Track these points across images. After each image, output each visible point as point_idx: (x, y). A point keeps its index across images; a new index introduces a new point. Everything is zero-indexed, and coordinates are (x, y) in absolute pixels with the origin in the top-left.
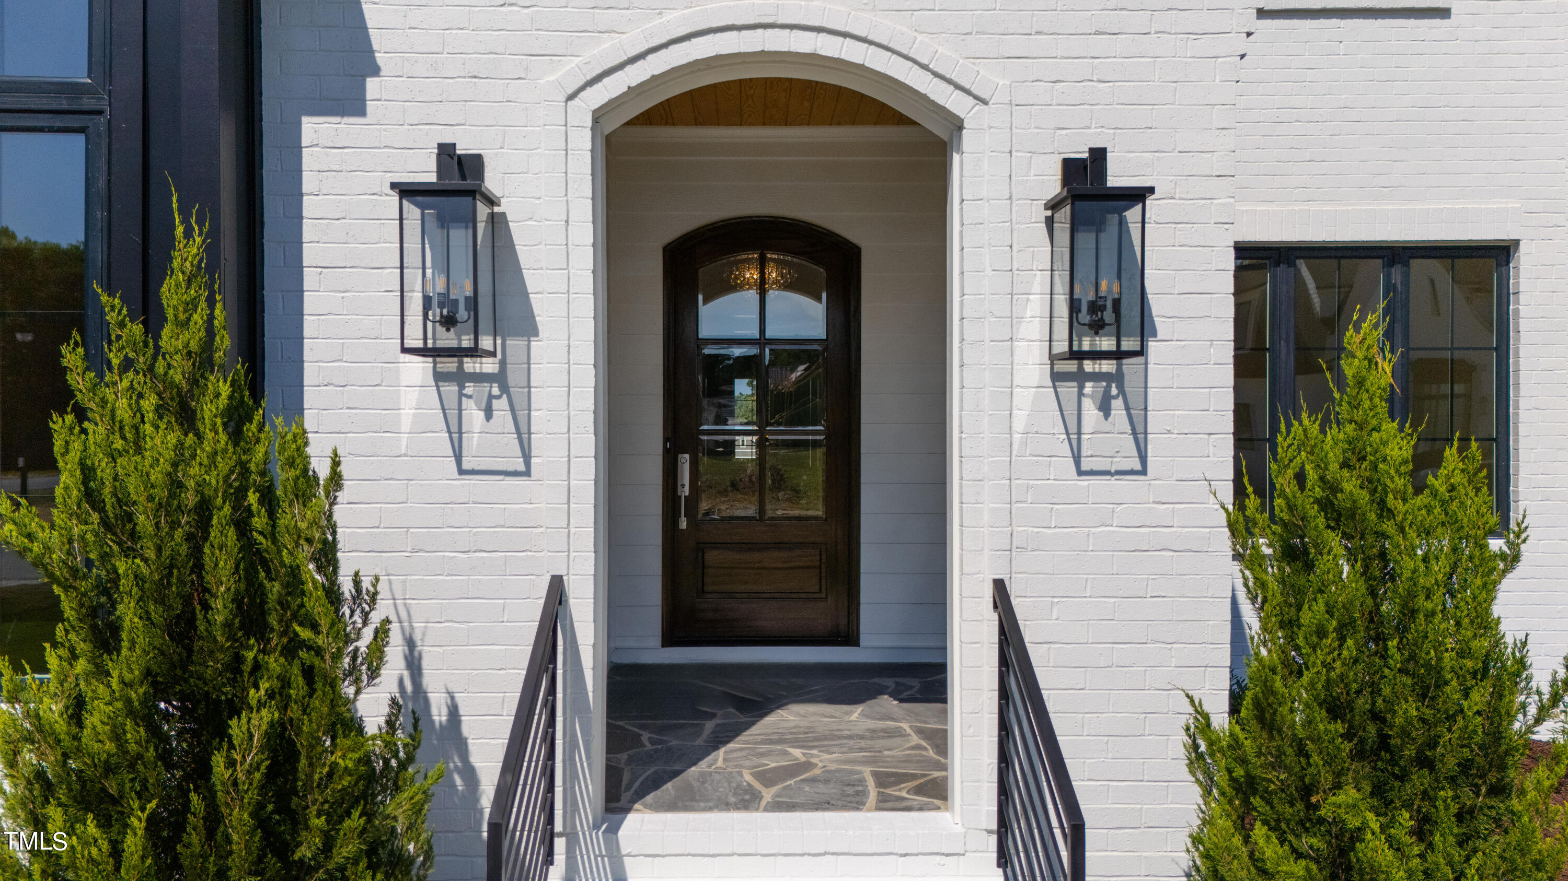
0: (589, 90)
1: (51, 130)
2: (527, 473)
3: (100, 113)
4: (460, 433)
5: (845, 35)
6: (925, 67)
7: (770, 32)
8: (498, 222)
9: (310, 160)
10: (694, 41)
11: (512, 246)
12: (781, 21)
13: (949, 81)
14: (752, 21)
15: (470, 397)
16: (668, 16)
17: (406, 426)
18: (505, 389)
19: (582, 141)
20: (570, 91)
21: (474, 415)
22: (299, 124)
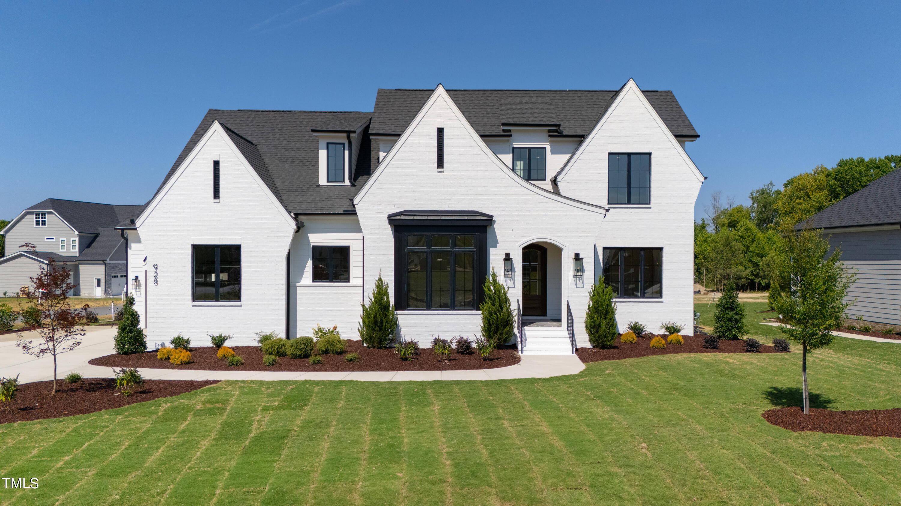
0: (522, 245)
2: (514, 288)
4: (507, 283)
5: (550, 239)
7: (542, 239)
8: (512, 261)
11: (513, 264)
13: (560, 243)
15: (508, 279)
18: (512, 278)
19: (521, 251)
20: (519, 246)
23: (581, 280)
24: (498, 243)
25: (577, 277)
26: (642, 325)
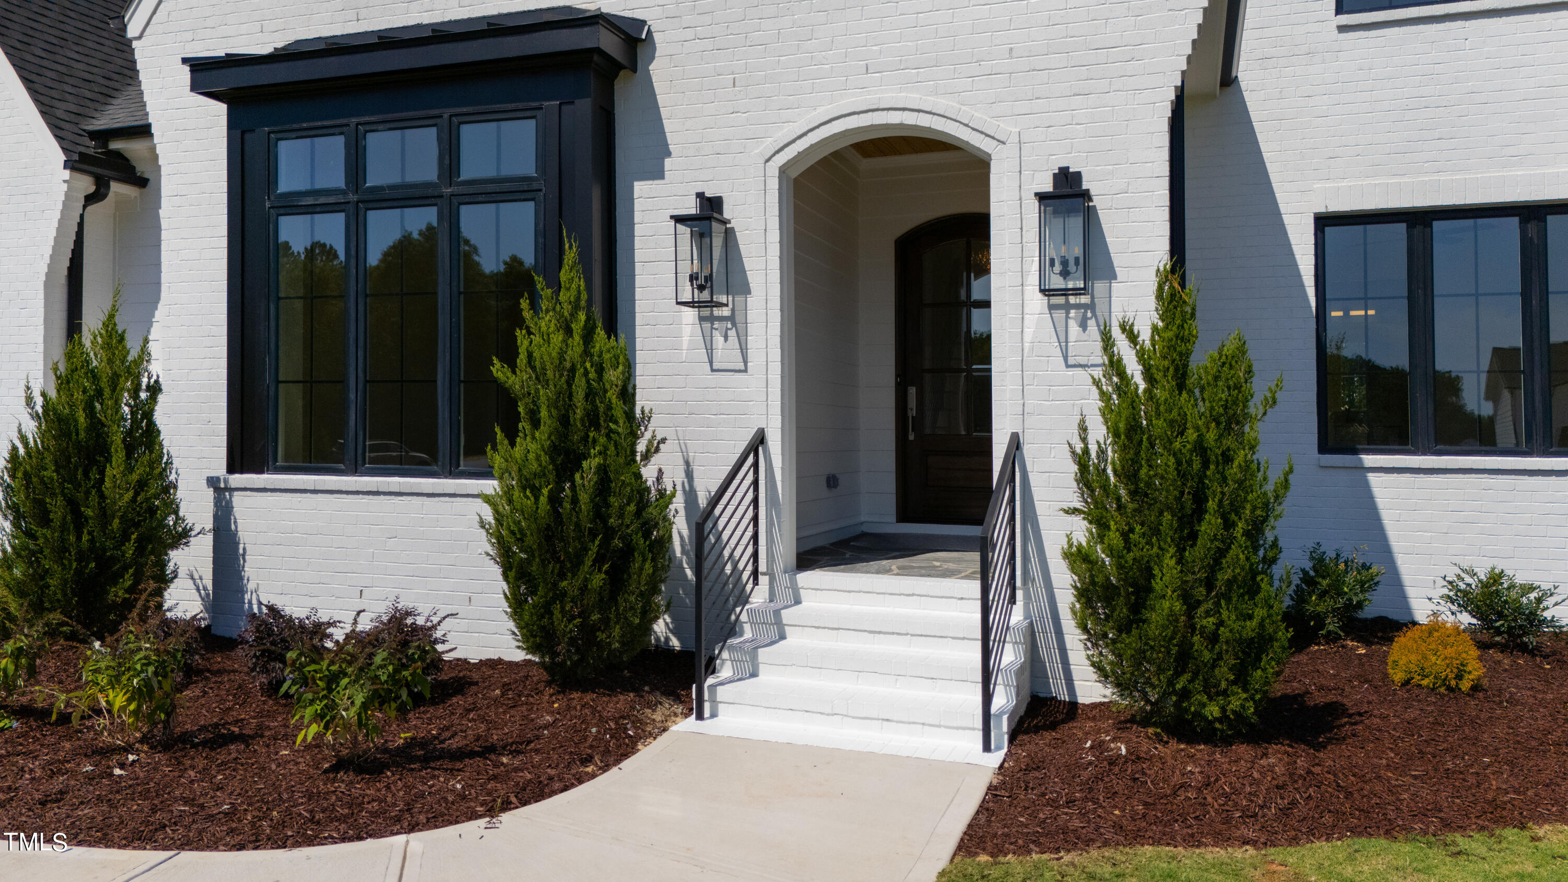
0: (777, 156)
1: (520, 200)
2: (745, 371)
3: (540, 190)
4: (712, 349)
5: (919, 111)
6: (966, 125)
7: (876, 113)
8: (729, 235)
9: (638, 205)
10: (834, 123)
11: (738, 245)
12: (881, 107)
13: (982, 132)
14: (865, 108)
15: (716, 329)
16: (820, 110)
17: (685, 346)
18: (734, 324)
19: (774, 184)
20: (767, 157)
21: (719, 339)
22: (633, 187)
23: (1092, 323)
24: (669, 154)
25: (1067, 307)
26: (1532, 588)
